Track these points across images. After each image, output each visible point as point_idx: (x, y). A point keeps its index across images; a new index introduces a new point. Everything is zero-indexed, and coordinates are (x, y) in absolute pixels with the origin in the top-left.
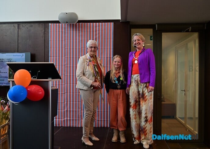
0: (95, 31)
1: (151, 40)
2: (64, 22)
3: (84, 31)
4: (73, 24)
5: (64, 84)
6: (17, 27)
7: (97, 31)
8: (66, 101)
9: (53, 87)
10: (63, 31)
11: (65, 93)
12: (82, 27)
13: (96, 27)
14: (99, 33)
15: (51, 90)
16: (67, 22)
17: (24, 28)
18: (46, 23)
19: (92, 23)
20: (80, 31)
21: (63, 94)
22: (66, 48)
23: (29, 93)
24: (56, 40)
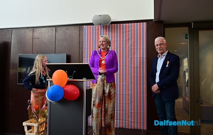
0: (128, 31)
2: (98, 24)
4: (106, 26)
6: (54, 31)
7: (130, 32)
10: (97, 32)
12: (115, 28)
14: (131, 34)
15: (86, 90)
16: (100, 24)
17: (60, 31)
18: (80, 26)
19: (125, 23)
20: (113, 32)
24: (90, 42)
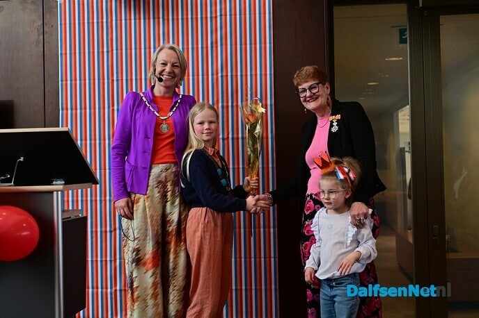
0: (211, 17)
1: (403, 41)
7: (219, 18)
8: (118, 257)
9: (68, 211)
15: (63, 223)
20: (161, 20)
21: (108, 234)
22: (115, 78)
24: (82, 54)
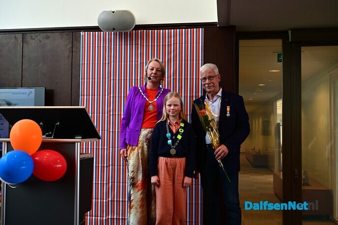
0: (168, 45)
1: (279, 61)
2: (108, 30)
3: (146, 45)
4: (125, 33)
5: (107, 149)
6: (20, 40)
7: (172, 45)
8: (110, 181)
9: (83, 154)
10: (107, 45)
11: (109, 165)
12: (142, 39)
13: (170, 37)
14: (175, 50)
15: (80, 160)
16: (114, 29)
17: (33, 41)
18: (74, 32)
19: (163, 29)
20: (139, 46)
21: (105, 168)
22: (112, 79)
23: (37, 165)
24: (94, 64)
